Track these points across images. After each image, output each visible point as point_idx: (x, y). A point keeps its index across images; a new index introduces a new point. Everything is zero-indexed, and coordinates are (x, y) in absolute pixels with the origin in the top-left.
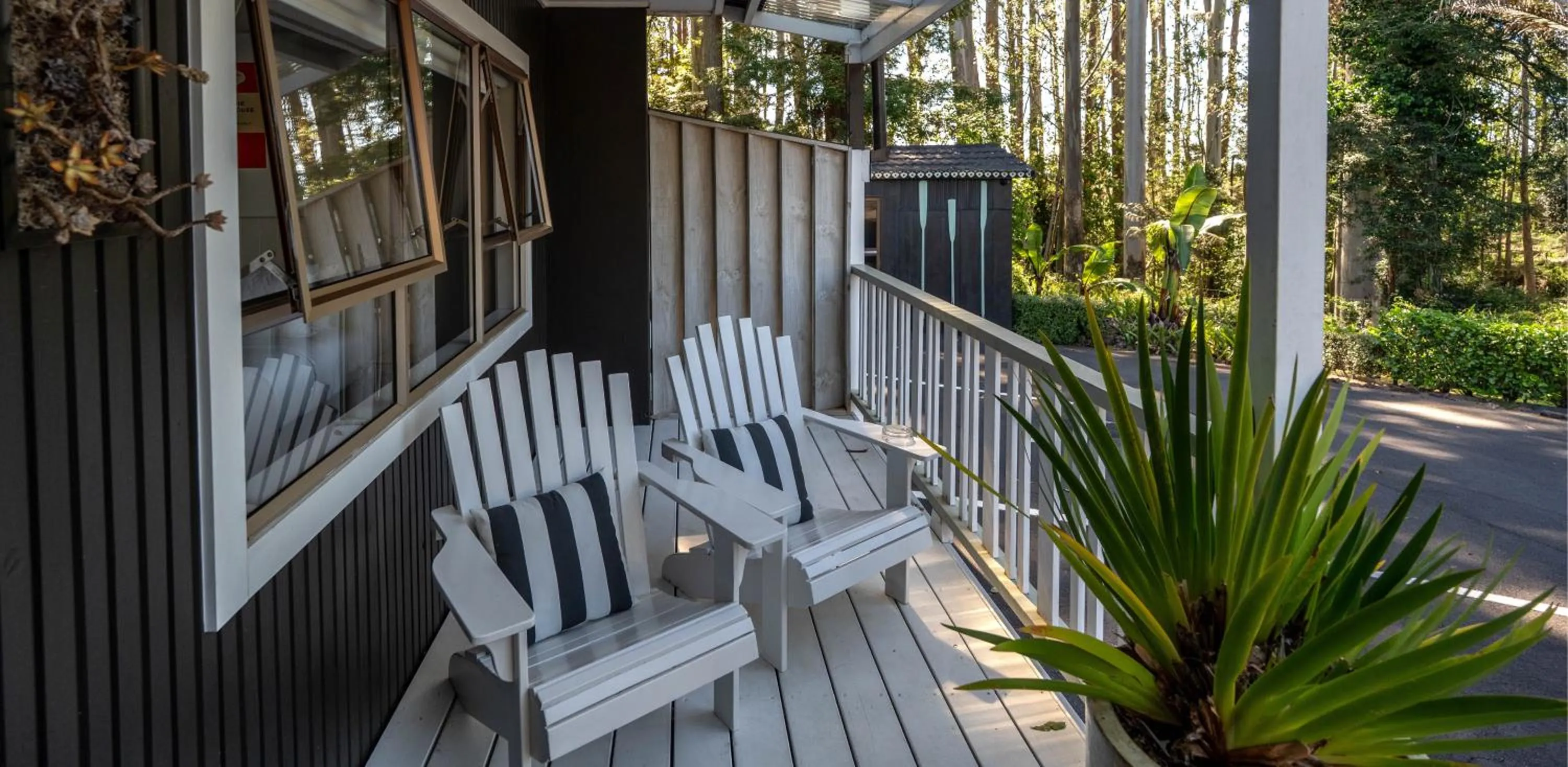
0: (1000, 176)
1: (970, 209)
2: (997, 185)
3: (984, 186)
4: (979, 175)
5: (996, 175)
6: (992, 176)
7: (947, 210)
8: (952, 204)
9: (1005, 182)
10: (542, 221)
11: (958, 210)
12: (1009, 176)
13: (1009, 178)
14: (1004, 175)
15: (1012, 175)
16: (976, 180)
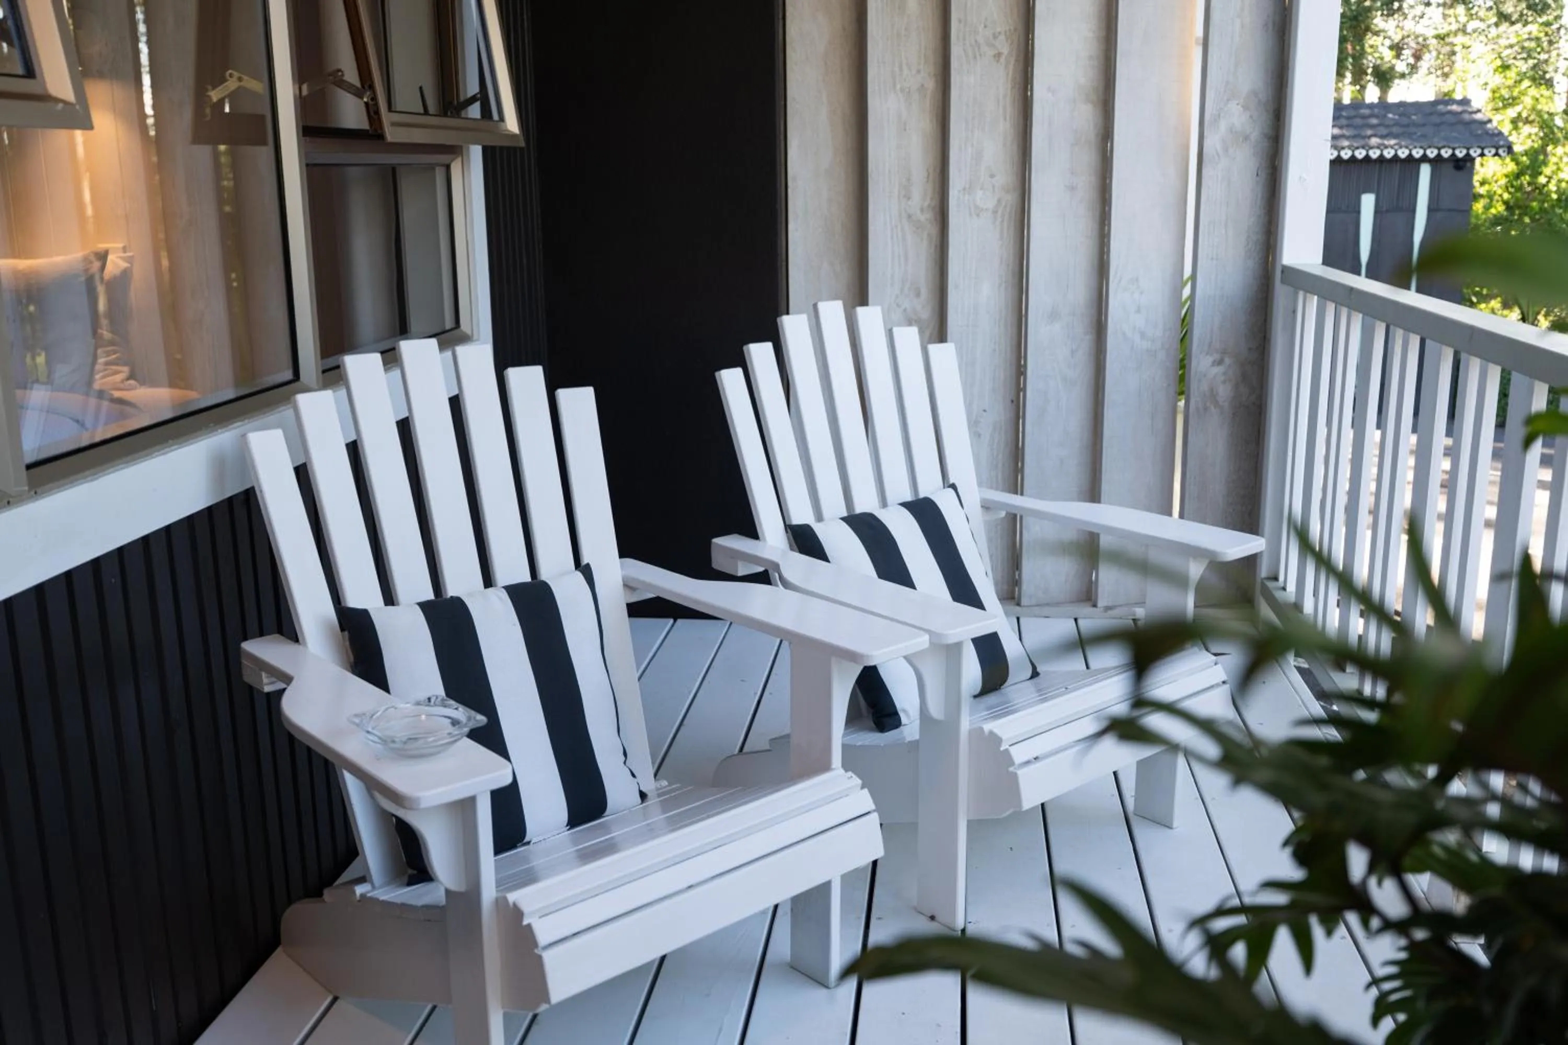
0: (1453, 155)
1: (1397, 209)
2: (1449, 169)
3: (1425, 171)
4: (1417, 153)
5: (1446, 153)
6: (1439, 155)
7: (1358, 212)
8: (1368, 202)
9: (1464, 165)
10: (496, 116)
11: (1378, 212)
12: (1468, 155)
13: (1469, 159)
14: (1460, 153)
15: (1474, 152)
16: (1412, 163)
